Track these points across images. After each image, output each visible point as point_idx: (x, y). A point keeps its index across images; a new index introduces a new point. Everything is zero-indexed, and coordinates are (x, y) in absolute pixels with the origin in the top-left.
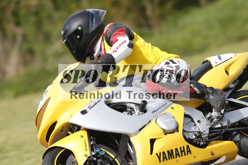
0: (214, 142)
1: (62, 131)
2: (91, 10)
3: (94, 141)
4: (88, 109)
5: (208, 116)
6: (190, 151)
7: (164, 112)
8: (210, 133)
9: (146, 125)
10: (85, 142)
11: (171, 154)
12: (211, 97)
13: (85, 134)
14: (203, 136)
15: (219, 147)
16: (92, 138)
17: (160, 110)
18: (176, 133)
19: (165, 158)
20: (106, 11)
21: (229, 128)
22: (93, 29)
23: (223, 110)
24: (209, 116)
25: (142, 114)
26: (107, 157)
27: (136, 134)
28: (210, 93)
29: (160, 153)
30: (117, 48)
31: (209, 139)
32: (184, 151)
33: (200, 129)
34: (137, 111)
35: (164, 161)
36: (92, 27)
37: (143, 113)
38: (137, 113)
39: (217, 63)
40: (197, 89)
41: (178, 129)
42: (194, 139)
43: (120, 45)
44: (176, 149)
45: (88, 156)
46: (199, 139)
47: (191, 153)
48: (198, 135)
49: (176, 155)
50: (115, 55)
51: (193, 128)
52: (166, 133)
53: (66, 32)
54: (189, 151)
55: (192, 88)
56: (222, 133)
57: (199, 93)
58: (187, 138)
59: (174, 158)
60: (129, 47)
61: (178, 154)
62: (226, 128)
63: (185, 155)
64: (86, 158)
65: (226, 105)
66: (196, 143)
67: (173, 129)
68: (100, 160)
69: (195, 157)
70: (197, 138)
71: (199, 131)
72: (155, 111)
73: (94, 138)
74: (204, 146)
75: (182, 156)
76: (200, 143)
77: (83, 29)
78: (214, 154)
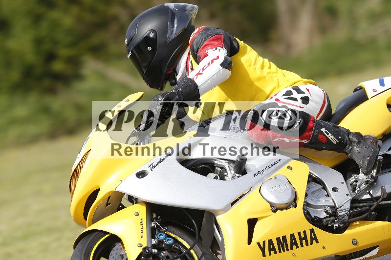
0: (358, 223)
1: (107, 204)
2: (172, 5)
3: (158, 222)
4: (148, 170)
5: (352, 180)
6: (316, 239)
7: (274, 175)
8: (352, 208)
9: (244, 195)
10: (141, 223)
11: (282, 244)
12: (356, 149)
13: (142, 210)
14: (339, 214)
15: (367, 231)
16: (154, 216)
17: (268, 171)
18: (292, 209)
19: (272, 249)
20: (196, 6)
21: (384, 200)
22: (174, 36)
23: (375, 171)
24: (354, 180)
25: (238, 177)
26: (176, 248)
27: (225, 210)
28: (355, 142)
29: (264, 242)
30: (203, 69)
31: (349, 218)
32: (305, 238)
33: (336, 203)
34: (230, 172)
35: (270, 254)
36: (171, 34)
37: (241, 175)
38: (230, 176)
39: (376, 91)
40: (332, 137)
41: (297, 202)
42: (325, 218)
43: (209, 64)
44: (292, 236)
45: (143, 247)
46: (332, 218)
47: (317, 242)
48: (330, 212)
49: (292, 245)
50: (199, 81)
51: (324, 201)
52: (275, 208)
53: (131, 40)
54: (314, 238)
55: (324, 134)
56: (372, 208)
57: (335, 143)
58: (313, 217)
59: (288, 250)
60: (224, 68)
61: (296, 244)
62: (379, 201)
63: (307, 244)
64: (140, 250)
65: (380, 162)
66: (327, 224)
67: (286, 202)
68: (164, 252)
69: (324, 248)
70: (329, 217)
71: (333, 205)
72: (259, 173)
73: (157, 216)
74: (339, 231)
75: (302, 246)
76: (333, 226)
77: (156, 36)
78: (357, 242)
